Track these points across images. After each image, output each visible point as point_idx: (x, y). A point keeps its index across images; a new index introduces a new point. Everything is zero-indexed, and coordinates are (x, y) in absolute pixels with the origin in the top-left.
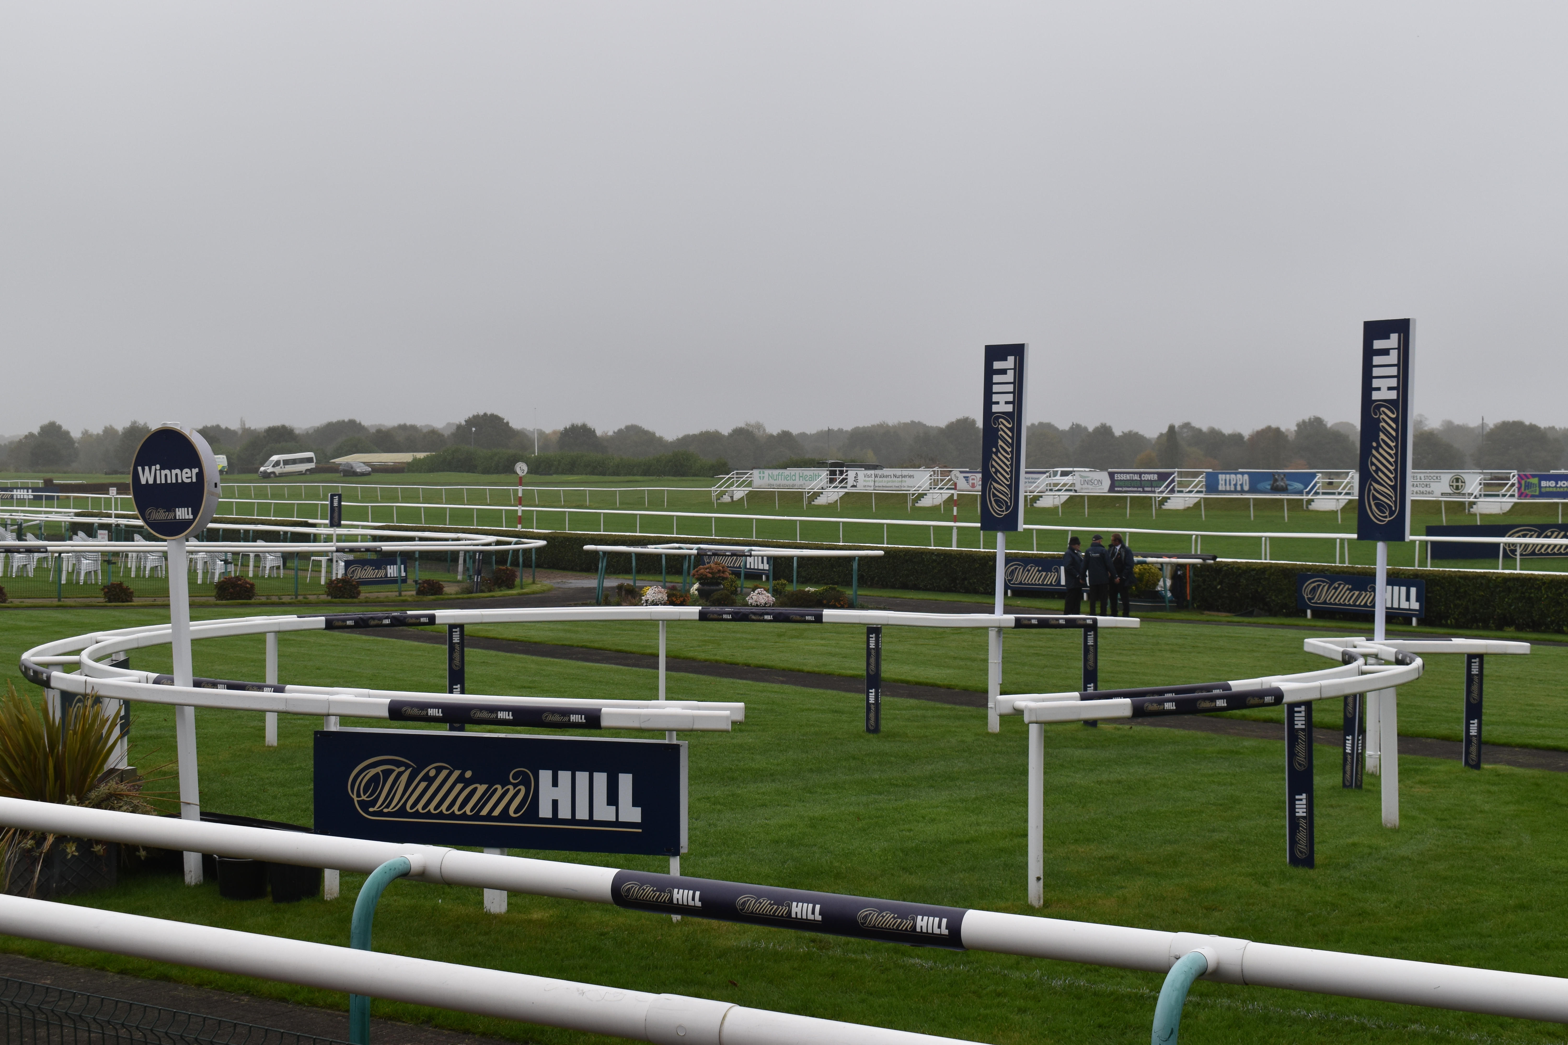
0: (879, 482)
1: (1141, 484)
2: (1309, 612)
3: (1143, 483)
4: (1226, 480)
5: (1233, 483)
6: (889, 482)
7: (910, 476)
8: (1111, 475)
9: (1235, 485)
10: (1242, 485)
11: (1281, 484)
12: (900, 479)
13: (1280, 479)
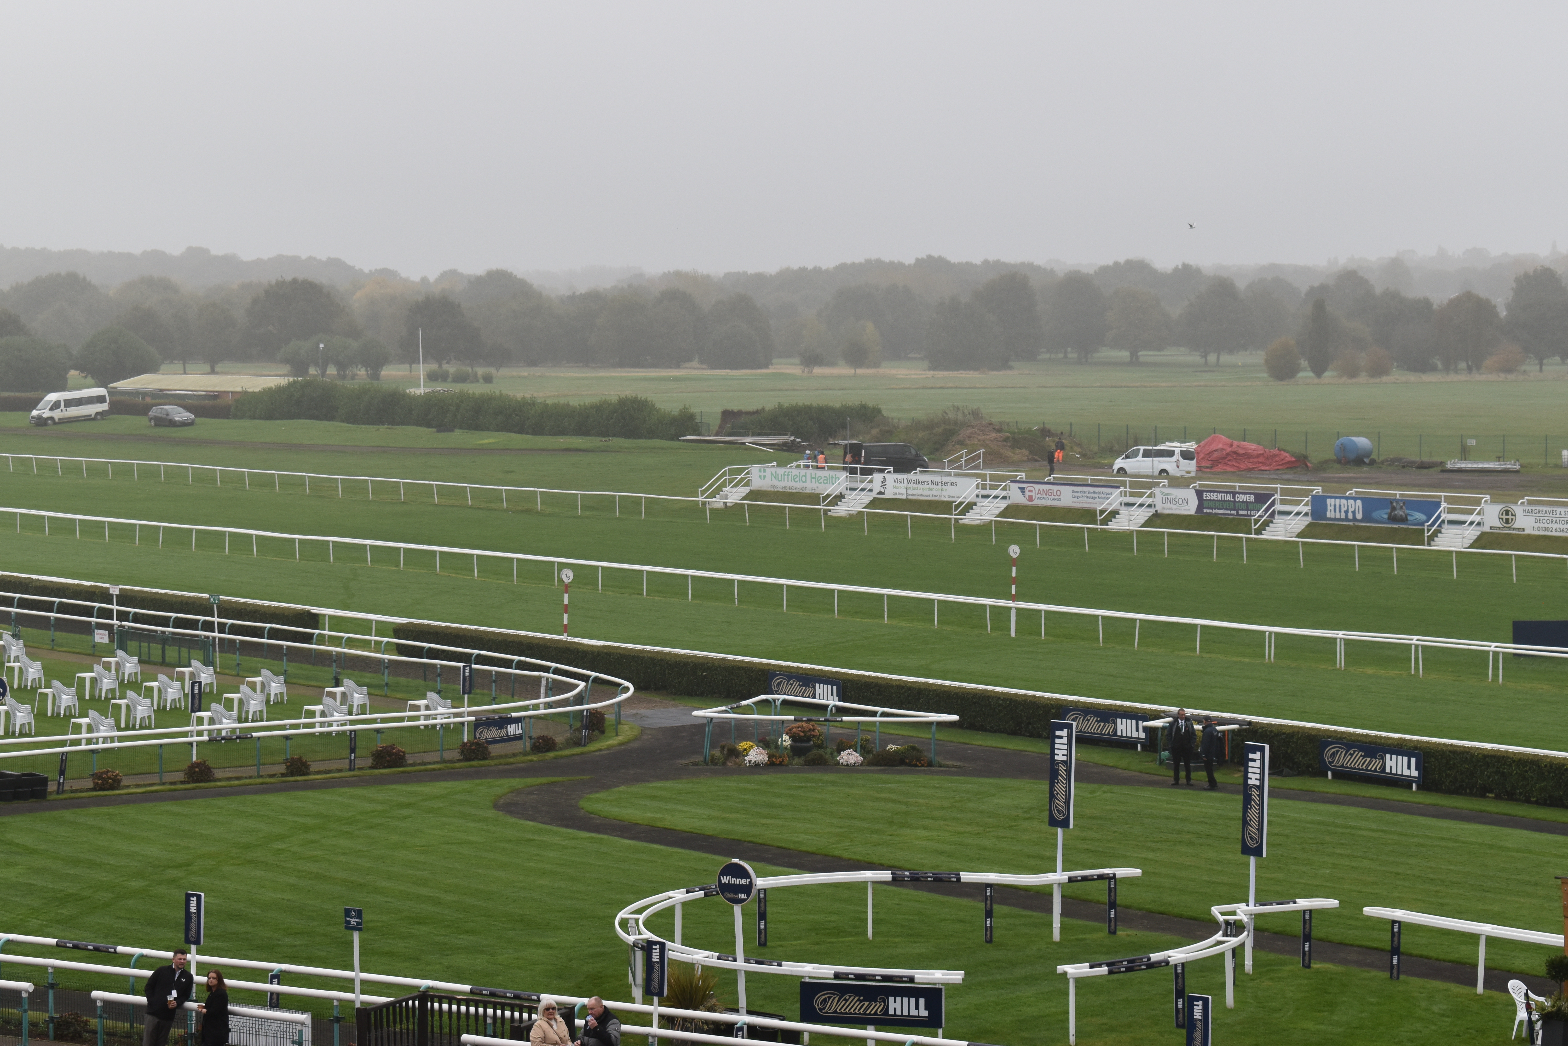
0: (913, 489)
1: (1235, 506)
2: (1330, 773)
3: (1237, 505)
4: (1335, 506)
5: (1343, 509)
6: (926, 489)
7: (952, 484)
8: (1199, 494)
9: (1346, 512)
10: (1354, 513)
11: (1399, 512)
12: (939, 487)
13: (1398, 507)
